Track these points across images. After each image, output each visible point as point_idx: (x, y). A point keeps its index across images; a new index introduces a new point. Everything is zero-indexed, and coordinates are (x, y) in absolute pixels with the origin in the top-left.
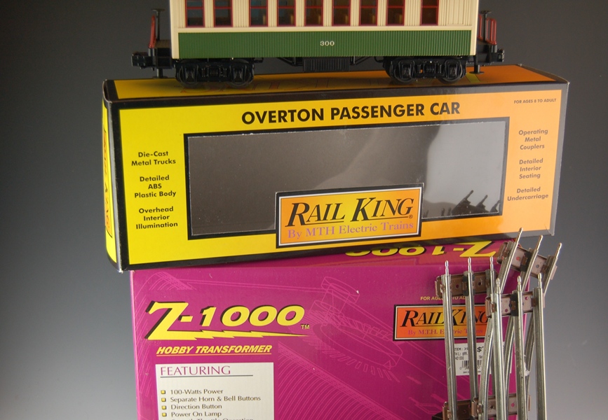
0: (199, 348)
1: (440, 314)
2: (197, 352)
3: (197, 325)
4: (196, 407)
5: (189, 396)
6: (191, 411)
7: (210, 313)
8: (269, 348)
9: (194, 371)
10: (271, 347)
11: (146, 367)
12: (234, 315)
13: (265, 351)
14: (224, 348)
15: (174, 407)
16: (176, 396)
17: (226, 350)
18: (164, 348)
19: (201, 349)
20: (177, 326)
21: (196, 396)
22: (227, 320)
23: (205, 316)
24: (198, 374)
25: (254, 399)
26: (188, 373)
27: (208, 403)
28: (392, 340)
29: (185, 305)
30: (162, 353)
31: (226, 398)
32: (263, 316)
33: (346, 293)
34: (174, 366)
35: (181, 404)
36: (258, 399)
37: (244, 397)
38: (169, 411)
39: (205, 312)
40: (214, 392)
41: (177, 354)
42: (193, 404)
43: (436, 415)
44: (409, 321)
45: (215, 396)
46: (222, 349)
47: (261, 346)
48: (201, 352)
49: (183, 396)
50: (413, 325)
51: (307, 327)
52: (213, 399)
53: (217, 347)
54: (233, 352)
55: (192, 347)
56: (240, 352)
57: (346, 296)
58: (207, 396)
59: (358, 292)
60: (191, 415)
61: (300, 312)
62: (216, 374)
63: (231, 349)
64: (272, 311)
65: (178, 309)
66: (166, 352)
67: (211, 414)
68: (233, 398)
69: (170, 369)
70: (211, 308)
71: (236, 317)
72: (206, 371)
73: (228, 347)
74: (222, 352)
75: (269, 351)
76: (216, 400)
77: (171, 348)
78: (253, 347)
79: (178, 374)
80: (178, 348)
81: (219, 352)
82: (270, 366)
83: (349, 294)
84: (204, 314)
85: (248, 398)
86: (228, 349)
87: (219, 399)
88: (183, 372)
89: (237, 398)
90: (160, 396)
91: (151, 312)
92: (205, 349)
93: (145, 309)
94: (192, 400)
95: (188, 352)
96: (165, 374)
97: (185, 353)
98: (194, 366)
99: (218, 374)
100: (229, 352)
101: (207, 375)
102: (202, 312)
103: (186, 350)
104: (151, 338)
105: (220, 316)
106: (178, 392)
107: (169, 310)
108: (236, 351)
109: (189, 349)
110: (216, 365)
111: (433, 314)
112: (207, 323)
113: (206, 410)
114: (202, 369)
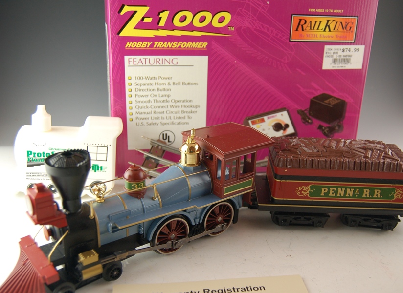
0: (156, 43)
1: (320, 22)
2: (155, 46)
3: (155, 26)
4: (153, 90)
5: (148, 81)
6: (149, 93)
7: (164, 15)
8: (205, 44)
9: (152, 62)
10: (207, 44)
11: (117, 58)
12: (182, 18)
13: (202, 47)
14: (174, 44)
15: (137, 90)
16: (139, 82)
17: (176, 46)
18: (131, 43)
19: (157, 44)
20: (141, 26)
21: (153, 81)
22: (176, 22)
23: (161, 18)
24: (155, 64)
25: (194, 84)
26: (148, 64)
27: (161, 87)
28: (288, 41)
29: (147, 8)
30: (129, 47)
31: (174, 84)
32: (203, 19)
33: (260, 3)
34: (138, 58)
35: (143, 87)
36: (197, 84)
37: (186, 82)
38: (133, 93)
39: (161, 15)
40: (166, 78)
41: (140, 48)
42: (151, 87)
43: (314, 98)
44: (300, 27)
45: (167, 81)
46: (172, 45)
47: (200, 43)
48: (158, 47)
49: (144, 81)
50: (303, 30)
51: (233, 29)
52: (165, 84)
53: (169, 43)
54: (180, 47)
55: (151, 43)
56: (185, 48)
57: (260, 5)
58: (161, 81)
59: (268, 3)
60: (149, 96)
61: (228, 16)
62: (168, 64)
63: (179, 45)
64: (208, 15)
65: (142, 11)
66: (132, 46)
67: (163, 96)
68: (179, 84)
69: (135, 60)
70: (165, 12)
71: (183, 19)
72: (161, 62)
73: (177, 43)
74: (173, 47)
75: (205, 47)
76: (167, 84)
77: (136, 43)
78: (194, 43)
79: (140, 64)
80: (141, 43)
81: (170, 47)
82: (205, 59)
83: (262, 4)
84: (160, 16)
85: (189, 84)
86: (177, 44)
87: (169, 84)
88: (144, 63)
89: (181, 83)
90: (127, 81)
91: (122, 13)
92: (160, 45)
93: (118, 11)
94: (150, 84)
95: (148, 47)
96: (131, 64)
97: (146, 47)
98: (152, 58)
99: (168, 65)
100: (177, 47)
101: (161, 65)
102: (159, 14)
103: (147, 45)
104: (122, 34)
105: (172, 18)
106: (140, 78)
107: (135, 12)
108: (182, 47)
109: (149, 44)
110: (168, 58)
111: (316, 22)
112: (162, 23)
113: (160, 92)
114: (158, 60)
